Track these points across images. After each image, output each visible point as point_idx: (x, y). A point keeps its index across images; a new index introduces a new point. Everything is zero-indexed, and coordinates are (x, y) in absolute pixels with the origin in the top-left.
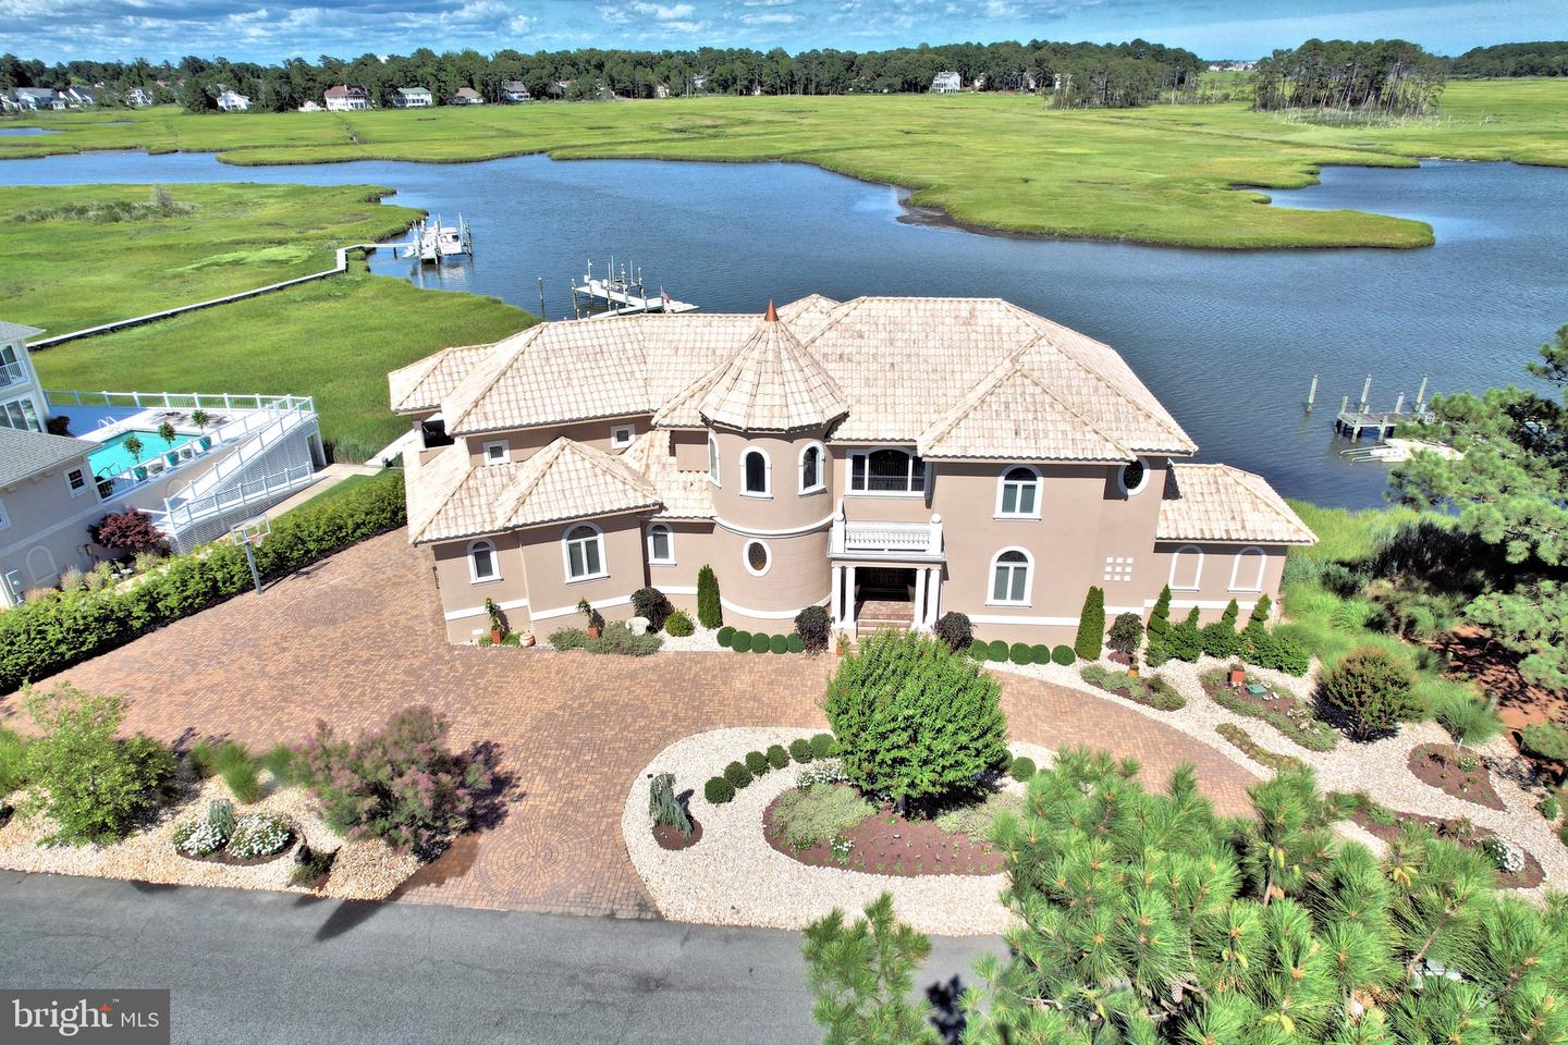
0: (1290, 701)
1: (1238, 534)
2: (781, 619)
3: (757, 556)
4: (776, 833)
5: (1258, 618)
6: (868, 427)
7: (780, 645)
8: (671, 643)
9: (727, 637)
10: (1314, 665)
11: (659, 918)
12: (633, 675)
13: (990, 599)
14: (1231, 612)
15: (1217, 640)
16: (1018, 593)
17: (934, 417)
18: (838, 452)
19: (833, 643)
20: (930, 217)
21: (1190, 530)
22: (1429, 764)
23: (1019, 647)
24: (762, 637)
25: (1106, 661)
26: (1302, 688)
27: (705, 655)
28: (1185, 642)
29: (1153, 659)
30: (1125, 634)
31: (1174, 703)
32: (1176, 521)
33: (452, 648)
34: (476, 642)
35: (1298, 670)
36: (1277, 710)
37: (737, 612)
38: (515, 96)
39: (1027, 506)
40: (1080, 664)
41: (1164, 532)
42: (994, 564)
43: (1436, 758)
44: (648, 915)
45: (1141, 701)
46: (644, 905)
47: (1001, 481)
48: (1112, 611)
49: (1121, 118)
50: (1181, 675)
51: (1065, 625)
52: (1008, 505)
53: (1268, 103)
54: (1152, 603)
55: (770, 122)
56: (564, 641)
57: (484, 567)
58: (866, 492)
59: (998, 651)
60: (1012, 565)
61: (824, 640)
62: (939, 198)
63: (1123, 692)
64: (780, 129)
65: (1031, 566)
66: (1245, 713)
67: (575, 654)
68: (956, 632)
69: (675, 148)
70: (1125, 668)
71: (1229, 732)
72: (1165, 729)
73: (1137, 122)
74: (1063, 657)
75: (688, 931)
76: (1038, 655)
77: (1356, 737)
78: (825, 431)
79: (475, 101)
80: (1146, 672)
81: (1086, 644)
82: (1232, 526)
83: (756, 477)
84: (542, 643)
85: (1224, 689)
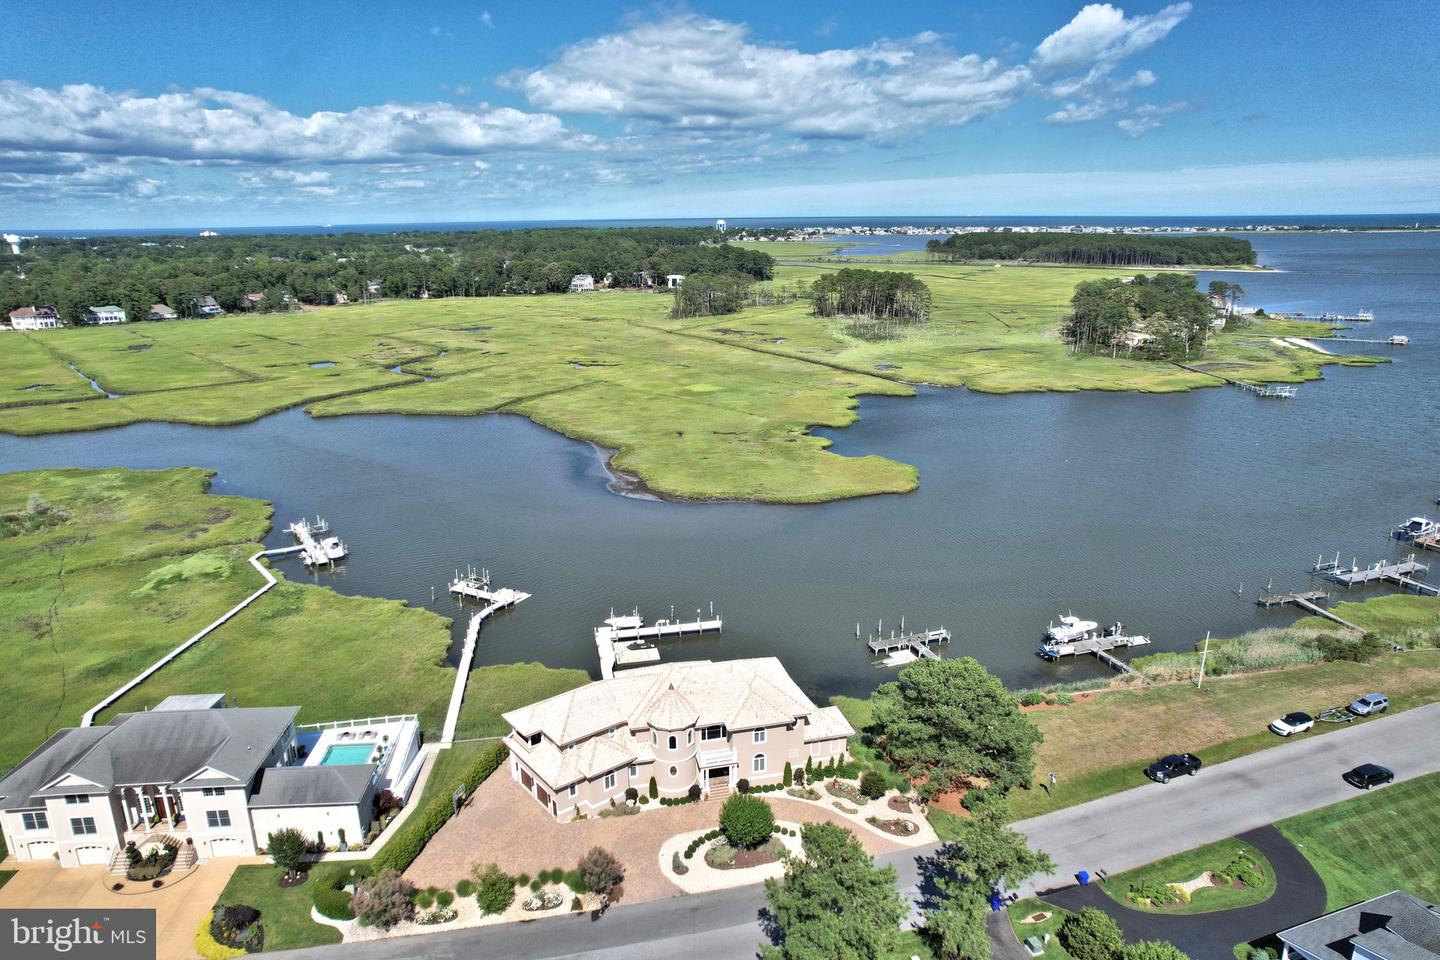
0: (853, 789)
1: (830, 735)
2: (683, 791)
3: (673, 770)
4: (711, 863)
5: (841, 761)
6: (708, 720)
7: (683, 801)
8: (644, 808)
9: (663, 801)
10: (860, 774)
11: (687, 894)
12: (636, 822)
13: (754, 772)
14: (832, 761)
15: (829, 771)
16: (762, 768)
17: (728, 712)
18: (697, 730)
19: (702, 797)
21: (814, 737)
22: (895, 804)
23: (765, 786)
24: (676, 799)
25: (794, 786)
26: (857, 784)
27: (658, 810)
28: (818, 774)
29: (810, 782)
30: (799, 776)
31: (818, 798)
32: (811, 732)
33: (562, 825)
34: (569, 821)
35: (856, 778)
36: (849, 793)
37: (664, 791)
38: (206, 309)
39: (762, 739)
40: (786, 788)
41: (807, 739)
42: (754, 759)
43: (895, 801)
44: (684, 894)
45: (808, 799)
47: (754, 732)
48: (794, 768)
50: (819, 786)
51: (778, 776)
52: (756, 739)
53: (822, 311)
54: (806, 762)
56: (604, 814)
57: (573, 792)
58: (707, 740)
59: (758, 789)
60: (760, 759)
61: (698, 797)
63: (802, 796)
65: (765, 758)
66: (840, 797)
67: (610, 819)
68: (743, 785)
70: (801, 787)
71: (836, 805)
72: (816, 807)
74: (780, 787)
75: (698, 895)
76: (771, 788)
77: (873, 799)
78: (694, 725)
79: (169, 316)
80: (808, 788)
81: (787, 781)
82: (828, 732)
83: (673, 743)
84: (596, 817)
85: (833, 789)
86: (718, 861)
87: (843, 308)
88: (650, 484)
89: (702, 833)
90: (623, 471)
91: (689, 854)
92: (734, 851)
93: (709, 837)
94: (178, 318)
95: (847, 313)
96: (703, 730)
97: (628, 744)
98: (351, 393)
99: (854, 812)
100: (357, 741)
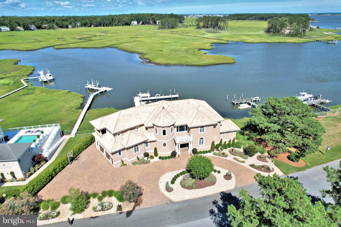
0: (241, 153)
1: (231, 130)
2: (169, 154)
3: (165, 145)
4: (184, 187)
5: (233, 141)
6: (179, 123)
7: (169, 158)
8: (152, 161)
9: (160, 158)
10: (242, 146)
11: (173, 202)
12: (148, 167)
13: (199, 145)
14: (230, 141)
15: (229, 145)
16: (202, 144)
17: (188, 120)
18: (175, 127)
19: (177, 156)
20: (147, 61)
21: (224, 131)
22: (259, 158)
23: (203, 151)
24: (166, 157)
25: (215, 151)
26: (242, 150)
27: (158, 161)
28: (226, 146)
29: (222, 150)
30: (217, 147)
31: (227, 156)
32: (223, 129)
33: (115, 168)
34: (119, 167)
35: (240, 148)
36: (240, 154)
37: (160, 153)
38: (32, 28)
39: (203, 131)
40: (212, 152)
41: (221, 131)
42: (199, 140)
43: (260, 157)
44: (172, 202)
45: (222, 156)
46: (170, 201)
47: (200, 128)
48: (216, 143)
49: (173, 32)
50: (226, 151)
51: (209, 147)
52: (201, 131)
53: (198, 27)
54: (220, 141)
55: (100, 36)
56: (134, 163)
57: (120, 154)
58: (179, 132)
59: (201, 152)
60: (201, 140)
61: (175, 156)
62: (147, 56)
63: (220, 156)
64: (103, 38)
65: (204, 139)
66: (236, 155)
67: (137, 166)
68: (195, 151)
69: (83, 44)
70: (218, 152)
71: (235, 159)
72: (226, 160)
73: (176, 33)
74: (210, 152)
75: (179, 203)
76: (206, 152)
77: (250, 156)
78: (173, 125)
79: (22, 30)
80: (222, 152)
81: (212, 150)
82: (230, 129)
83: (164, 133)
84: (131, 165)
85: (232, 152)
86: (187, 185)
87: (204, 27)
88: (152, 61)
89: (178, 172)
90: (144, 59)
91: (173, 182)
92: (194, 180)
93: (181, 174)
94: (24, 30)
95: (205, 28)
96: (177, 128)
97: (144, 133)
98: (67, 44)
99: (243, 162)
100: (33, 134)
